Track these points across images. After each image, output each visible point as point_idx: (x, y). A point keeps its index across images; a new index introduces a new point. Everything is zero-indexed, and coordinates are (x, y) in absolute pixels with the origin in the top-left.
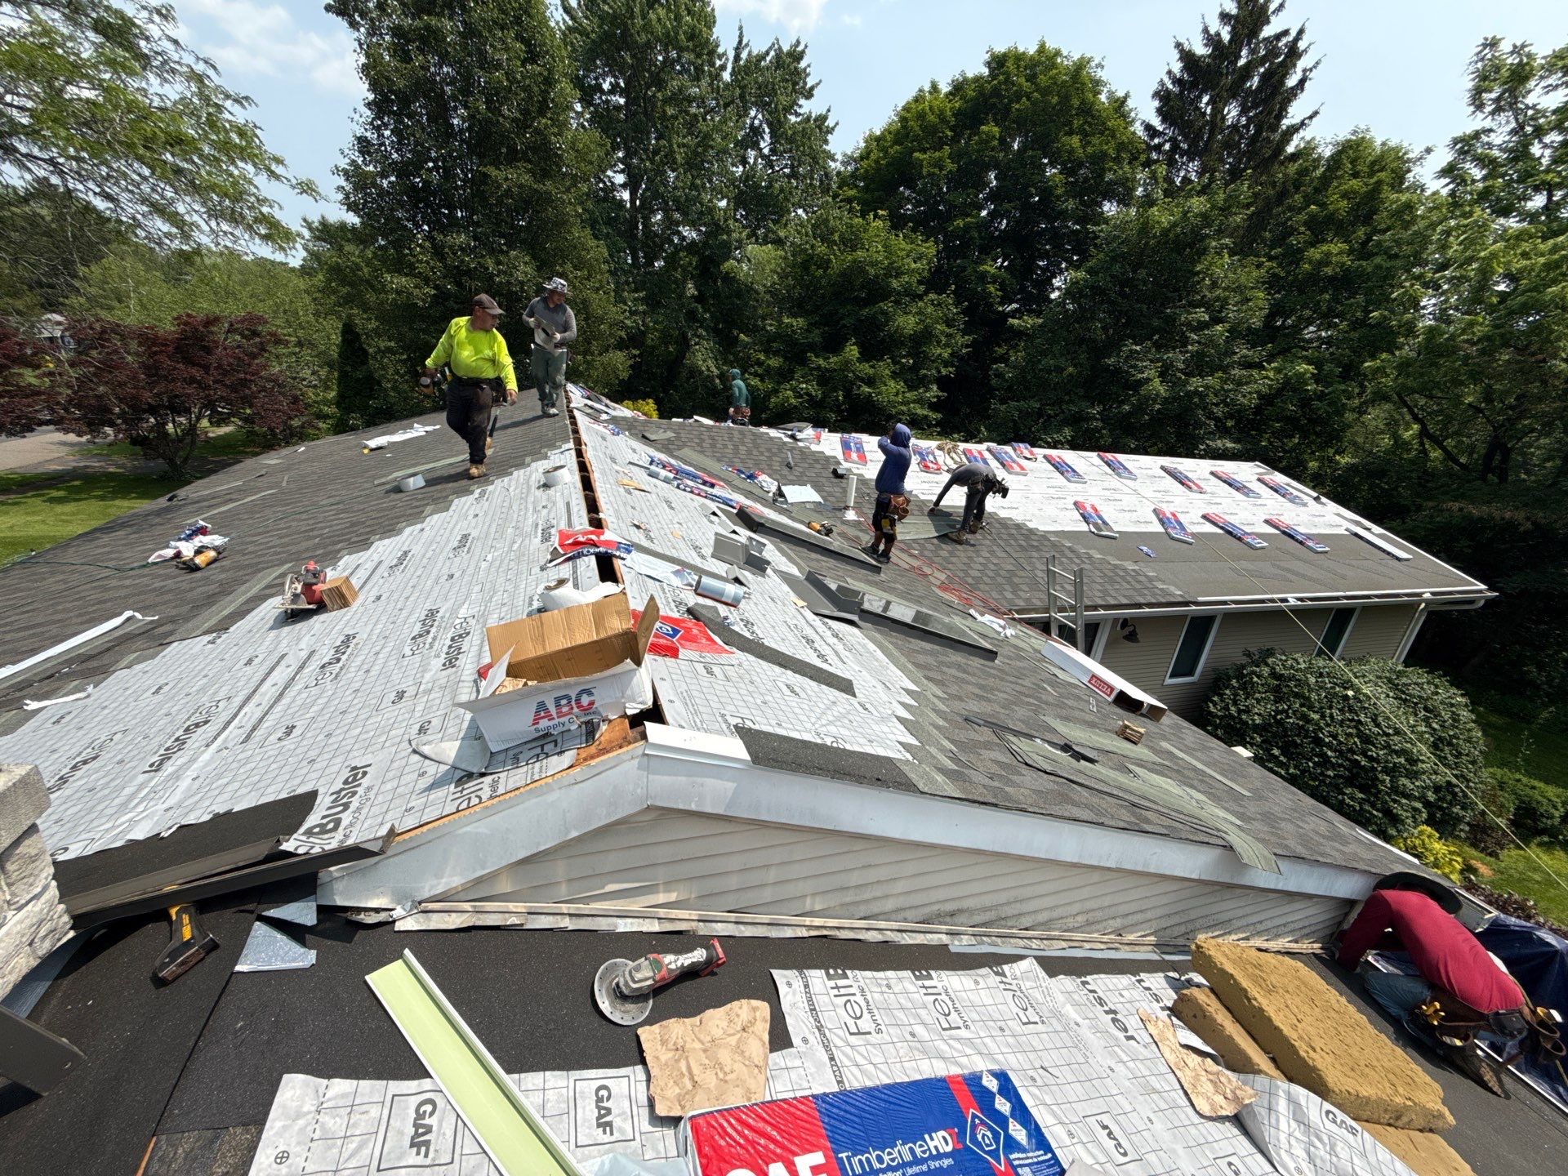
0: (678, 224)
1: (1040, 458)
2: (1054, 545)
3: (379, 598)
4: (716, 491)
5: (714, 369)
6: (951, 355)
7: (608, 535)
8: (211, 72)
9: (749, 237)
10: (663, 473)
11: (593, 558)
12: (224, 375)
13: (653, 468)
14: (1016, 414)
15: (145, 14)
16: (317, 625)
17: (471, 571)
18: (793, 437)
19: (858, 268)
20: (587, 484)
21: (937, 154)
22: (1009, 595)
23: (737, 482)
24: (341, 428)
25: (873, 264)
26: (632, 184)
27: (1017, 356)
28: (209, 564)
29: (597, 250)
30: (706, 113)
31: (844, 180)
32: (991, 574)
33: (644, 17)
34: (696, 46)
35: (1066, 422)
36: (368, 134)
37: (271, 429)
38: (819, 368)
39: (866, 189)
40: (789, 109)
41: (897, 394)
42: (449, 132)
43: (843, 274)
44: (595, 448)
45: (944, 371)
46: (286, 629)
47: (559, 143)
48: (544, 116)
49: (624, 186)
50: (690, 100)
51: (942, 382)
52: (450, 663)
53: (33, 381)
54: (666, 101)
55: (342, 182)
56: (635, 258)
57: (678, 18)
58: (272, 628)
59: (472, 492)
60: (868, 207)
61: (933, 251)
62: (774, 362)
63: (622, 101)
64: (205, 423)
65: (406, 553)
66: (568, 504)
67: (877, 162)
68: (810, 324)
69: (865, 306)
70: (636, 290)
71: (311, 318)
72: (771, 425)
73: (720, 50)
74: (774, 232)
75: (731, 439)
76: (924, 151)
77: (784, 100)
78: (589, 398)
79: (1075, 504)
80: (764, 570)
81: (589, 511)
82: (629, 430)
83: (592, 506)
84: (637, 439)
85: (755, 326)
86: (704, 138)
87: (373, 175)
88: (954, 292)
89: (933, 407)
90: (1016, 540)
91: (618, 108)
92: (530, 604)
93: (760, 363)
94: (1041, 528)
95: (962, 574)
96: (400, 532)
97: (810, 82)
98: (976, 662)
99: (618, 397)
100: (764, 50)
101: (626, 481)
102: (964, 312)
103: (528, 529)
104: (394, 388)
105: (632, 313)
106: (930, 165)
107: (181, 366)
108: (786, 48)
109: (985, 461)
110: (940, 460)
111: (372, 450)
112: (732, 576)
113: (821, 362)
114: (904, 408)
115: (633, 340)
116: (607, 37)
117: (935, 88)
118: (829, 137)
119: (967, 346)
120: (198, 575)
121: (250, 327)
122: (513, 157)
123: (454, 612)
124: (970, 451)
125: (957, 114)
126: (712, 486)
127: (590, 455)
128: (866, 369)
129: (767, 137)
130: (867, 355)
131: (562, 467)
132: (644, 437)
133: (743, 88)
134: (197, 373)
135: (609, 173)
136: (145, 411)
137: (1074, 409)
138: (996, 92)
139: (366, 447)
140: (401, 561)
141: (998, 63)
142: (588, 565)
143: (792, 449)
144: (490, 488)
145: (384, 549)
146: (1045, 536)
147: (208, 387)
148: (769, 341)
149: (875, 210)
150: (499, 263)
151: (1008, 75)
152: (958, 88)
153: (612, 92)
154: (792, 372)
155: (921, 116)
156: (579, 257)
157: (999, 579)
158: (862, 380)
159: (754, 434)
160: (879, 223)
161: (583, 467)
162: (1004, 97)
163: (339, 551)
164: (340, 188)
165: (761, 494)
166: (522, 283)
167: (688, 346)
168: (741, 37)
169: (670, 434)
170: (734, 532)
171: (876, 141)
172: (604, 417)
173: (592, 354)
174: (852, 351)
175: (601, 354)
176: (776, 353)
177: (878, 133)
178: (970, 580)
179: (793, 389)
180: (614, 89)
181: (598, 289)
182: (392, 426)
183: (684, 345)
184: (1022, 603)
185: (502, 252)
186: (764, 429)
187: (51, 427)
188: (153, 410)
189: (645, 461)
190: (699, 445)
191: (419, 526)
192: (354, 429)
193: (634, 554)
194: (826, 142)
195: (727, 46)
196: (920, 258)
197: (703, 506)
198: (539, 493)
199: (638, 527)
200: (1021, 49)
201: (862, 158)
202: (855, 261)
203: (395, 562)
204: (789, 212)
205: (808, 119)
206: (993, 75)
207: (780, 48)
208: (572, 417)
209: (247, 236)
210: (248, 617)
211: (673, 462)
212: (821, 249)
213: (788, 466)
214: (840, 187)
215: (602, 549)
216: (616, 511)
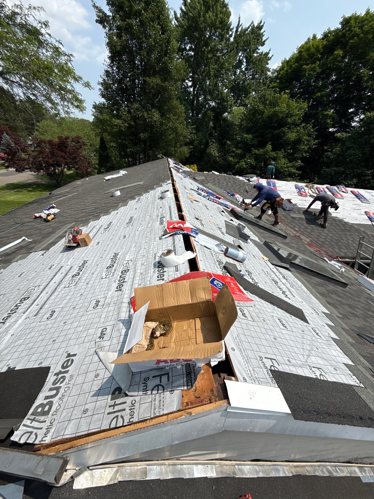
0: (208, 100)
1: (349, 192)
2: (356, 230)
3: (98, 243)
4: (221, 201)
5: (217, 154)
6: (308, 148)
7: (187, 225)
8: (61, 46)
9: (234, 103)
10: (203, 193)
11: (181, 235)
12: (70, 155)
13: (199, 191)
14: (333, 172)
15: (40, 25)
16: (76, 253)
17: (132, 235)
18: (248, 180)
19: (275, 114)
20: (177, 198)
21: (313, 65)
22: (337, 251)
23: (227, 197)
24: (99, 173)
25: (282, 112)
26: (194, 85)
27: (337, 149)
28: (52, 219)
29: (181, 108)
30: (223, 56)
31: (272, 80)
32: (329, 241)
33: (204, 17)
34: (222, 27)
35: (355, 177)
36: (109, 69)
37: (83, 172)
38: (255, 154)
39: (281, 83)
40: (254, 51)
41: (284, 164)
42: (134, 66)
43: (269, 117)
44: (178, 183)
45: (304, 155)
46: (66, 253)
47: (171, 67)
48: (167, 57)
49: (191, 87)
50: (217, 50)
51: (303, 159)
52: (119, 288)
53: (25, 157)
54: (209, 52)
55: (100, 87)
56: (193, 113)
57: (217, 15)
58: (61, 252)
59: (135, 199)
60: (282, 89)
61: (306, 106)
62: (239, 151)
63: (193, 54)
64: (66, 170)
65: (111, 223)
66: (170, 207)
67: (287, 71)
68: (254, 137)
69: (276, 129)
70: (193, 125)
71: (94, 137)
72: (240, 175)
73: (232, 27)
74: (244, 101)
75: (225, 180)
76: (307, 65)
77: (253, 47)
78: (175, 164)
79: (366, 212)
80: (247, 240)
81: (178, 212)
82: (189, 176)
83: (180, 209)
84: (192, 179)
85: (232, 138)
86: (222, 65)
87: (110, 84)
88: (313, 123)
89: (298, 169)
90: (339, 226)
91: (191, 56)
92: (155, 258)
93: (233, 152)
94: (351, 222)
95: (316, 240)
96: (110, 213)
97: (264, 38)
98: (339, 289)
99: (184, 164)
100: (247, 26)
101: (191, 197)
102: (316, 131)
103: (155, 217)
104: (115, 159)
105: (191, 133)
106: (309, 71)
107: (59, 152)
108: (256, 25)
109: (325, 192)
110: (307, 191)
111: (106, 180)
112: (237, 245)
113: (257, 151)
114: (286, 169)
115: (191, 143)
116: (190, 27)
117: (314, 37)
118: (269, 62)
119: (315, 145)
120: (48, 223)
121: (77, 140)
122: (155, 73)
123: (124, 255)
124: (319, 188)
125: (325, 47)
126: (219, 199)
127: (177, 186)
128: (274, 154)
129: (245, 64)
130: (275, 149)
131: (168, 191)
132: (194, 178)
133: (238, 43)
134: (63, 154)
135: (187, 81)
136: (51, 166)
137: (359, 171)
138: (344, 35)
139: (105, 179)
140: (109, 225)
141: (346, 22)
142: (180, 239)
143: (248, 185)
144: (142, 197)
145: (104, 220)
146: (352, 226)
147: (66, 159)
148: (237, 144)
149: (284, 90)
150: (149, 114)
151: (350, 27)
152: (326, 36)
153: (190, 50)
154: (245, 155)
155: (308, 50)
156: (175, 112)
157: (333, 243)
158: (272, 158)
159: (234, 179)
160: (286, 96)
161: (175, 191)
162: (347, 37)
163: (90, 219)
164: (100, 89)
165: (236, 202)
166: (155, 121)
167: (208, 146)
168: (239, 22)
169: (203, 178)
170: (232, 220)
171: (287, 63)
172: (181, 171)
173: (177, 147)
174: (269, 147)
175: (180, 148)
176: (240, 148)
177: (288, 59)
178: (320, 243)
179: (245, 162)
180: (191, 49)
181: (181, 123)
182: (113, 172)
183: (207, 145)
184: (343, 255)
185: (149, 110)
186: (237, 177)
187: (29, 170)
188: (52, 165)
189: (196, 189)
190: (213, 182)
191: (116, 211)
192: (103, 173)
193: (199, 235)
194: (267, 64)
195: (234, 25)
196: (300, 109)
197: (218, 208)
198: (159, 201)
199: (197, 219)
200: (358, 14)
201: (280, 70)
202: (274, 111)
203: (106, 226)
204: (250, 93)
205: (261, 55)
206: (343, 28)
207: (254, 25)
208: (170, 171)
209: (72, 107)
210: (56, 245)
211: (205, 188)
212: (261, 107)
213: (247, 191)
214: (270, 83)
215: (185, 232)
216: (189, 211)
